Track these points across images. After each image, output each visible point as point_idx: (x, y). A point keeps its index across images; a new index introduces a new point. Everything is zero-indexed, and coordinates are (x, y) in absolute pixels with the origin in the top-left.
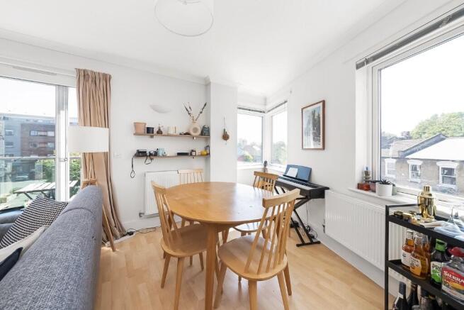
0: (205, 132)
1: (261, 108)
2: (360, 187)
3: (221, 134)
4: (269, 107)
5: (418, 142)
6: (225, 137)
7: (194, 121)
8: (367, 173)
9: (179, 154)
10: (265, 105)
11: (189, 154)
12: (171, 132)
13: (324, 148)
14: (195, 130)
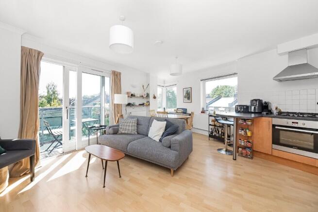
0: (148, 95)
1: (163, 85)
2: (202, 112)
3: (153, 96)
4: (166, 85)
5: (212, 99)
6: (155, 98)
7: (144, 91)
8: (203, 109)
9: (140, 105)
10: (164, 83)
11: (143, 104)
12: (138, 96)
13: (191, 102)
14: (145, 95)
